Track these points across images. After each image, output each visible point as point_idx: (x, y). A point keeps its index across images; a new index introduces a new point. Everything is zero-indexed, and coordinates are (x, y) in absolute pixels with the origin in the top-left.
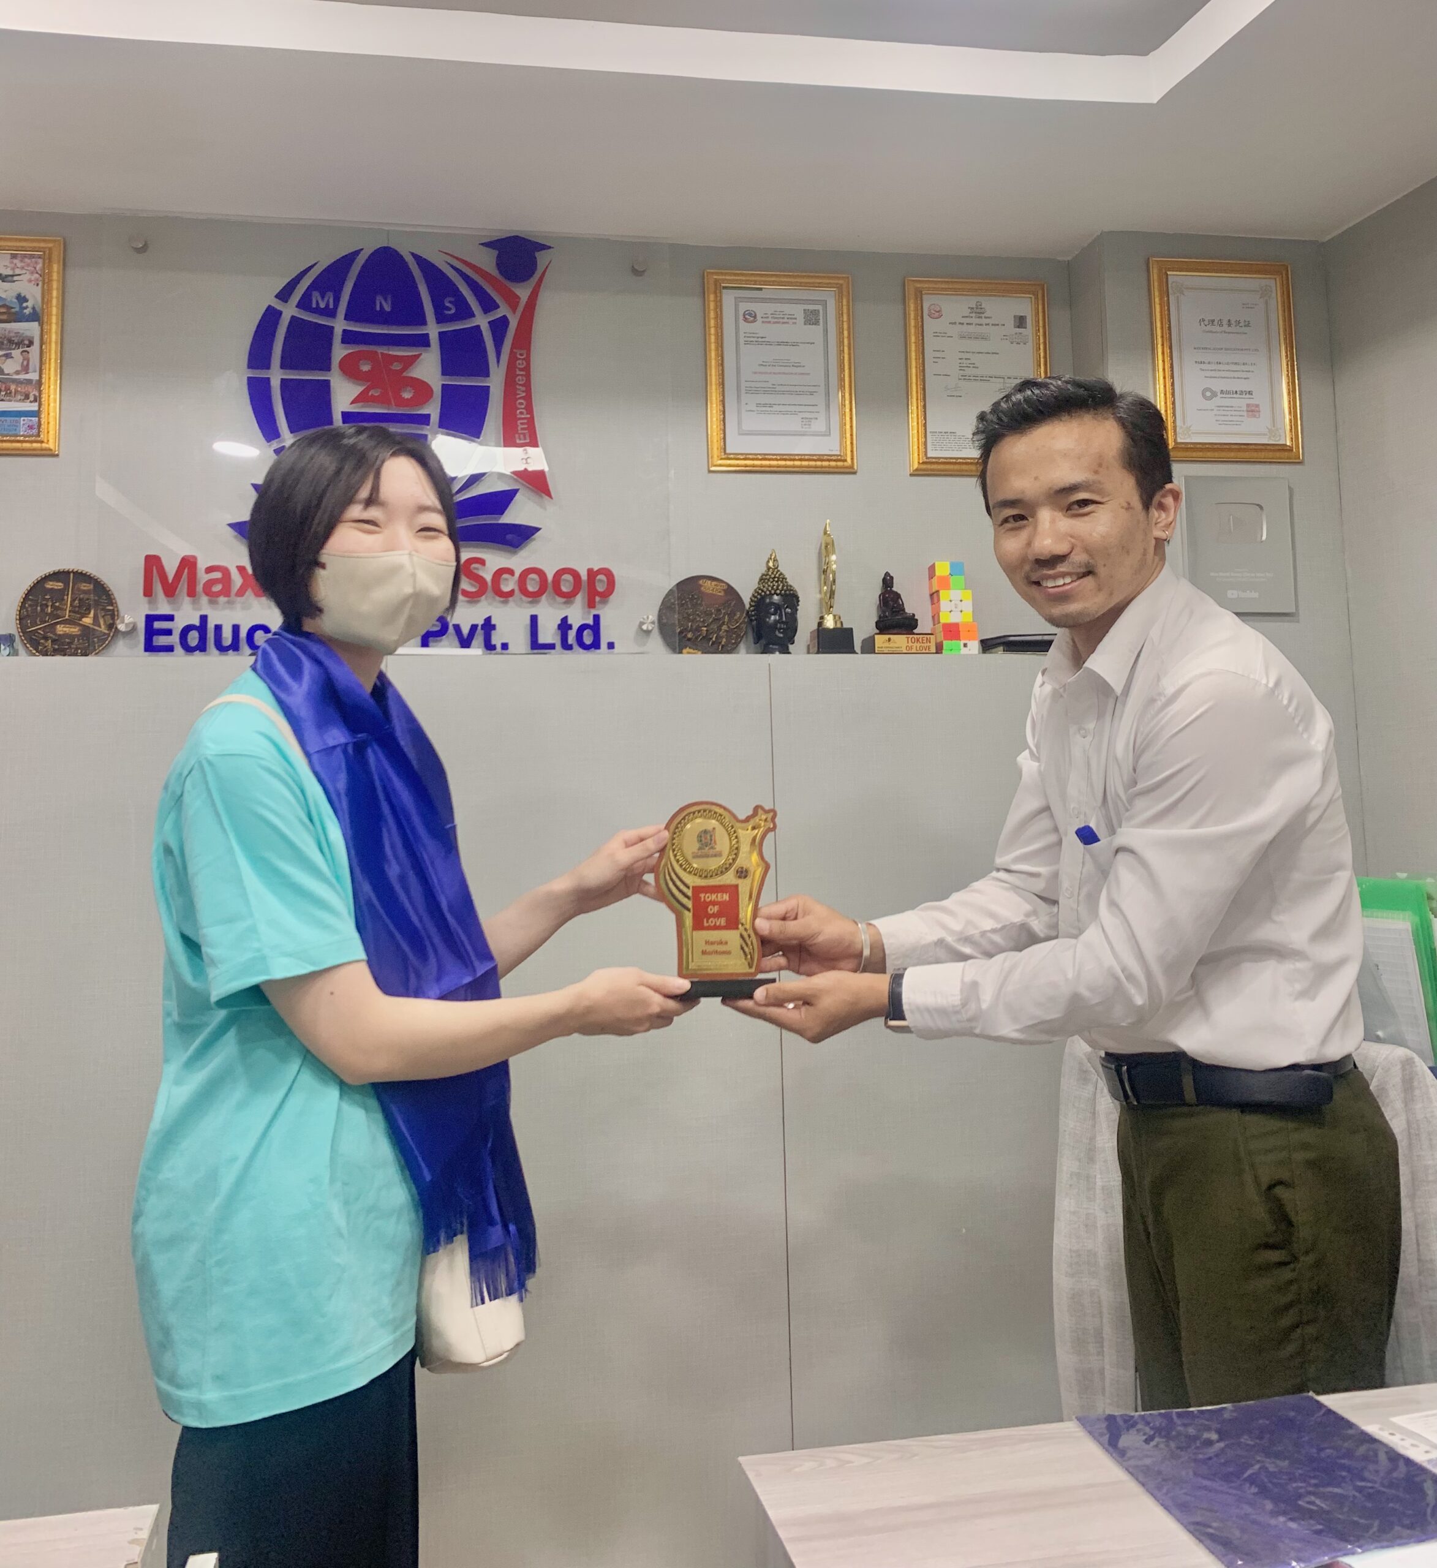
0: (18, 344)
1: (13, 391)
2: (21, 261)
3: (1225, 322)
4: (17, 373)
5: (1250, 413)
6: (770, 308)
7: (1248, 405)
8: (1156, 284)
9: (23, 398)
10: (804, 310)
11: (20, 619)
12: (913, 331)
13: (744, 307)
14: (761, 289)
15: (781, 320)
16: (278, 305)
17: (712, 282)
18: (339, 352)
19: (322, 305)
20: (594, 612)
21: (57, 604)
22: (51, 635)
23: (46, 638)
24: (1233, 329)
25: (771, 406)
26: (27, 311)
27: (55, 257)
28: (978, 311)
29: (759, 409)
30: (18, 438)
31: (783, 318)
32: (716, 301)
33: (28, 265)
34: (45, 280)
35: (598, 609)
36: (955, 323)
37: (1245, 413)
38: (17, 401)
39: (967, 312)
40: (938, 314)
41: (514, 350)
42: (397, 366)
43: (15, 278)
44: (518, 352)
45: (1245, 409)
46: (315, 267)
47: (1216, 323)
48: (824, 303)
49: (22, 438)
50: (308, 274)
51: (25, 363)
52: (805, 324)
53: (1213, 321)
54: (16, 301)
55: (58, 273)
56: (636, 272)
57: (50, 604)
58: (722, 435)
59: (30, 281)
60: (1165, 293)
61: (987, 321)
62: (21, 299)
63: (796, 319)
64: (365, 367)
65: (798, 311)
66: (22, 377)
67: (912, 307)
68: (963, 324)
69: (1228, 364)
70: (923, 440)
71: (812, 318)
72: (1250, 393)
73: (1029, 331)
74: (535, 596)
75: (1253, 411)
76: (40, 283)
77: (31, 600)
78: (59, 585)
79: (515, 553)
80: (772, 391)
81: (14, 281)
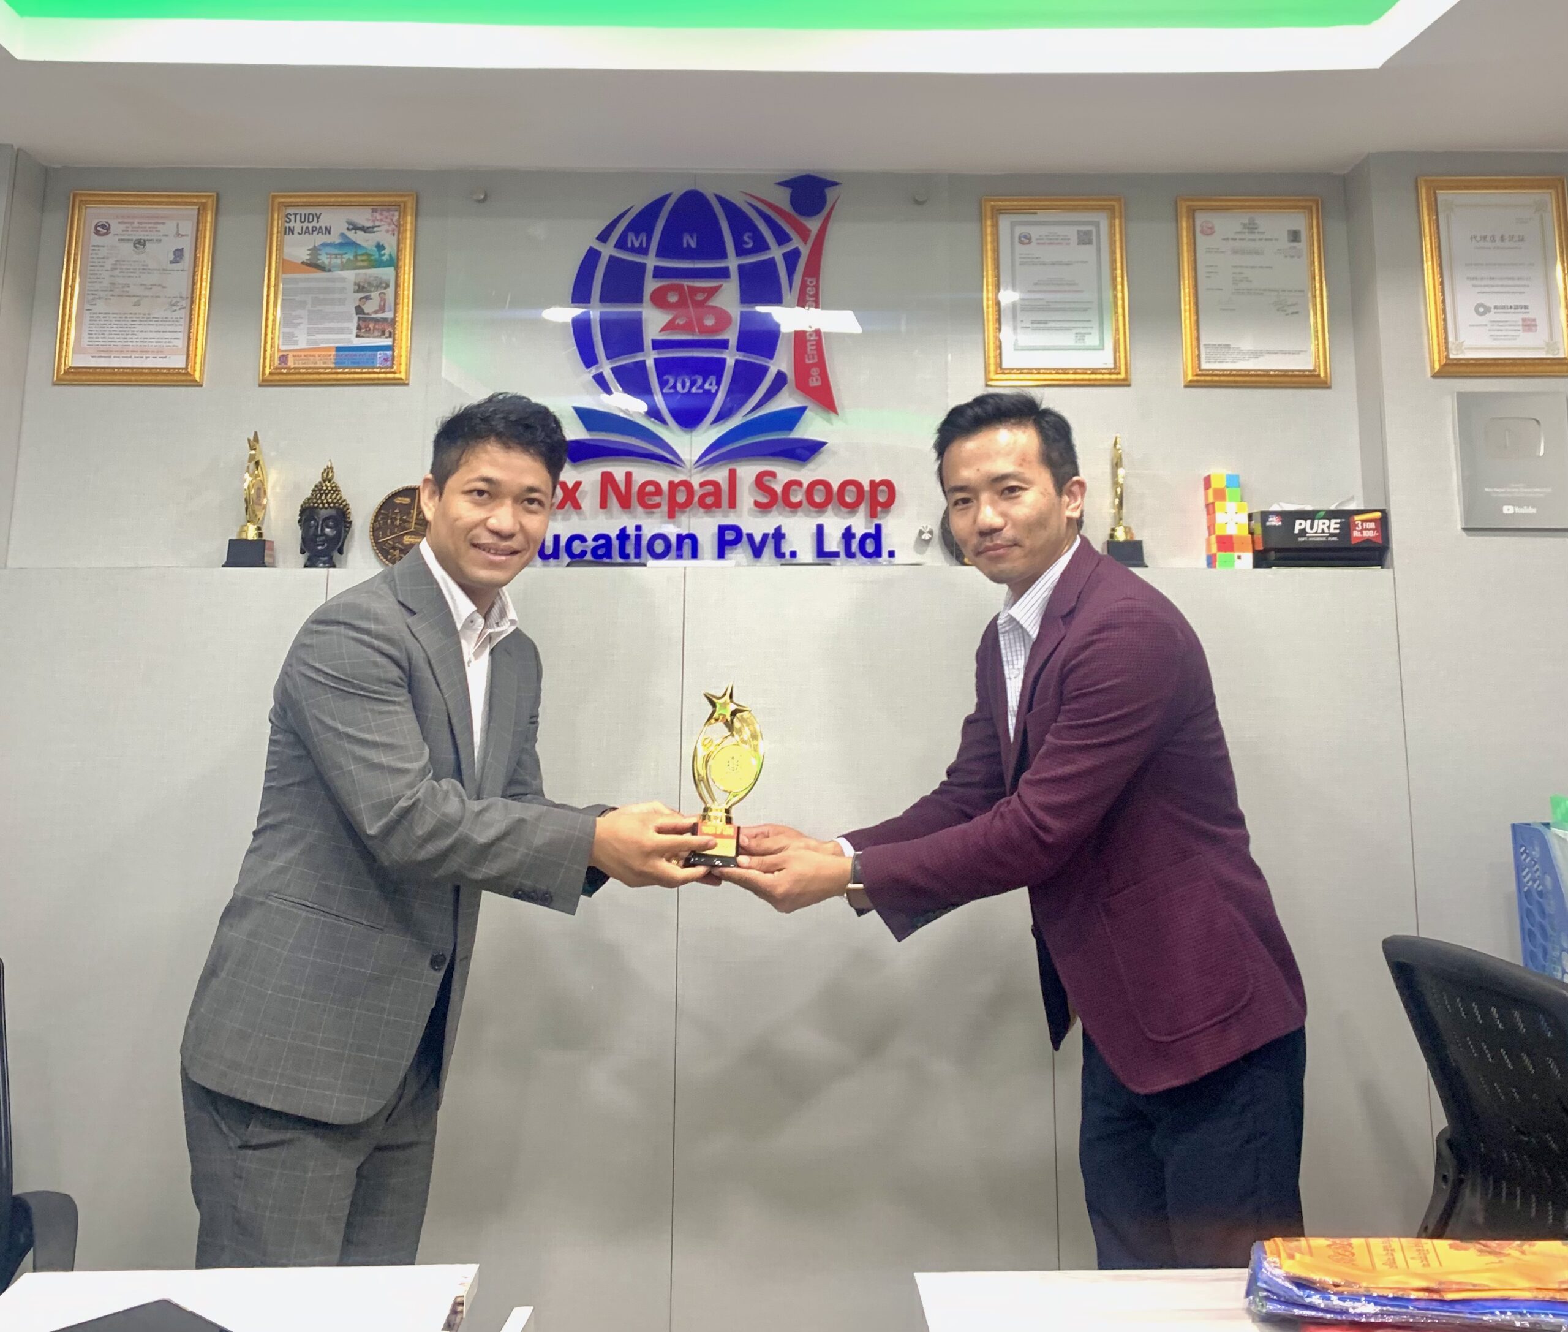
0: (377, 287)
1: (372, 328)
2: (381, 214)
3: (1498, 238)
4: (376, 312)
5: (1527, 328)
6: (1044, 230)
7: (1524, 320)
8: (1425, 203)
9: (380, 334)
10: (1079, 232)
11: (373, 531)
12: (1185, 248)
13: (1019, 230)
14: (1036, 213)
15: (1056, 241)
16: (598, 246)
17: (989, 209)
18: (651, 285)
19: (637, 245)
20: (877, 521)
21: (405, 517)
22: (400, 546)
23: (394, 548)
24: (1507, 244)
25: (1046, 322)
26: (385, 258)
27: (409, 211)
28: (1252, 227)
29: (1035, 325)
30: (376, 370)
31: (1057, 239)
32: (992, 226)
33: (387, 218)
34: (399, 230)
35: (880, 519)
36: (1227, 239)
37: (1520, 328)
38: (375, 337)
39: (1239, 228)
40: (1210, 231)
41: (806, 278)
42: (700, 297)
43: (375, 229)
44: (809, 280)
45: (1521, 323)
46: (632, 210)
47: (1488, 239)
48: (1097, 225)
49: (378, 370)
50: (625, 217)
51: (382, 303)
52: (1079, 244)
53: (1485, 238)
54: (375, 249)
55: (411, 223)
56: (918, 203)
57: (399, 517)
58: (998, 351)
59: (387, 231)
60: (1434, 209)
61: (1261, 236)
62: (380, 247)
63: (1069, 239)
64: (673, 298)
65: (1072, 232)
66: (380, 315)
67: (1184, 224)
68: (1235, 239)
69: (1501, 279)
70: (1197, 353)
71: (1085, 239)
72: (1526, 307)
73: (1303, 245)
74: (821, 507)
75: (1529, 325)
76: (396, 233)
77: (383, 514)
78: (407, 500)
79: (803, 466)
80: (1047, 308)
81: (374, 232)
